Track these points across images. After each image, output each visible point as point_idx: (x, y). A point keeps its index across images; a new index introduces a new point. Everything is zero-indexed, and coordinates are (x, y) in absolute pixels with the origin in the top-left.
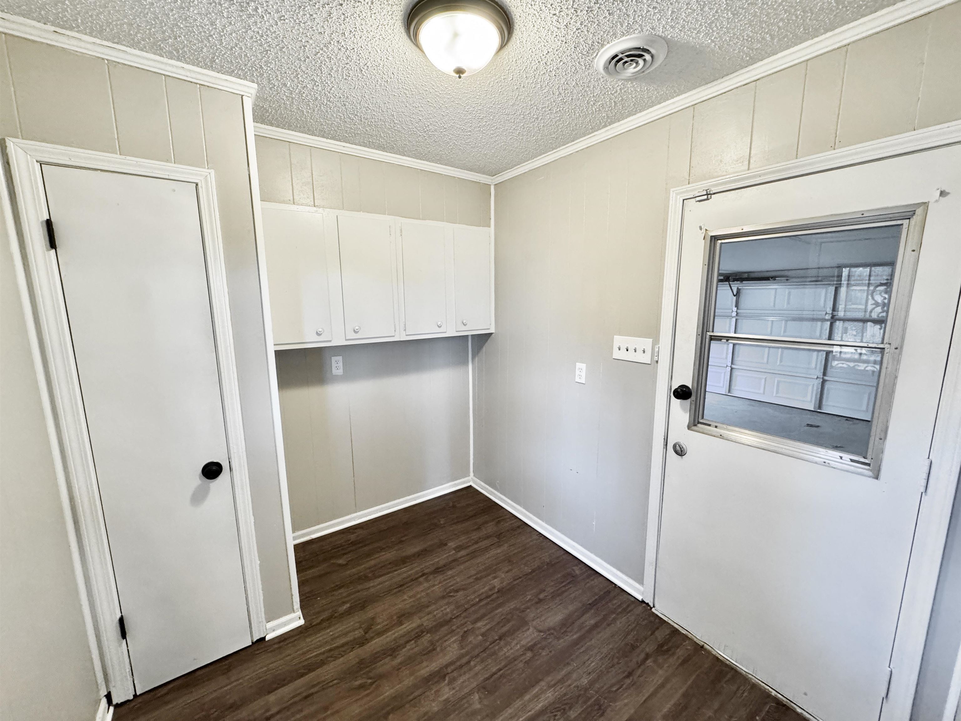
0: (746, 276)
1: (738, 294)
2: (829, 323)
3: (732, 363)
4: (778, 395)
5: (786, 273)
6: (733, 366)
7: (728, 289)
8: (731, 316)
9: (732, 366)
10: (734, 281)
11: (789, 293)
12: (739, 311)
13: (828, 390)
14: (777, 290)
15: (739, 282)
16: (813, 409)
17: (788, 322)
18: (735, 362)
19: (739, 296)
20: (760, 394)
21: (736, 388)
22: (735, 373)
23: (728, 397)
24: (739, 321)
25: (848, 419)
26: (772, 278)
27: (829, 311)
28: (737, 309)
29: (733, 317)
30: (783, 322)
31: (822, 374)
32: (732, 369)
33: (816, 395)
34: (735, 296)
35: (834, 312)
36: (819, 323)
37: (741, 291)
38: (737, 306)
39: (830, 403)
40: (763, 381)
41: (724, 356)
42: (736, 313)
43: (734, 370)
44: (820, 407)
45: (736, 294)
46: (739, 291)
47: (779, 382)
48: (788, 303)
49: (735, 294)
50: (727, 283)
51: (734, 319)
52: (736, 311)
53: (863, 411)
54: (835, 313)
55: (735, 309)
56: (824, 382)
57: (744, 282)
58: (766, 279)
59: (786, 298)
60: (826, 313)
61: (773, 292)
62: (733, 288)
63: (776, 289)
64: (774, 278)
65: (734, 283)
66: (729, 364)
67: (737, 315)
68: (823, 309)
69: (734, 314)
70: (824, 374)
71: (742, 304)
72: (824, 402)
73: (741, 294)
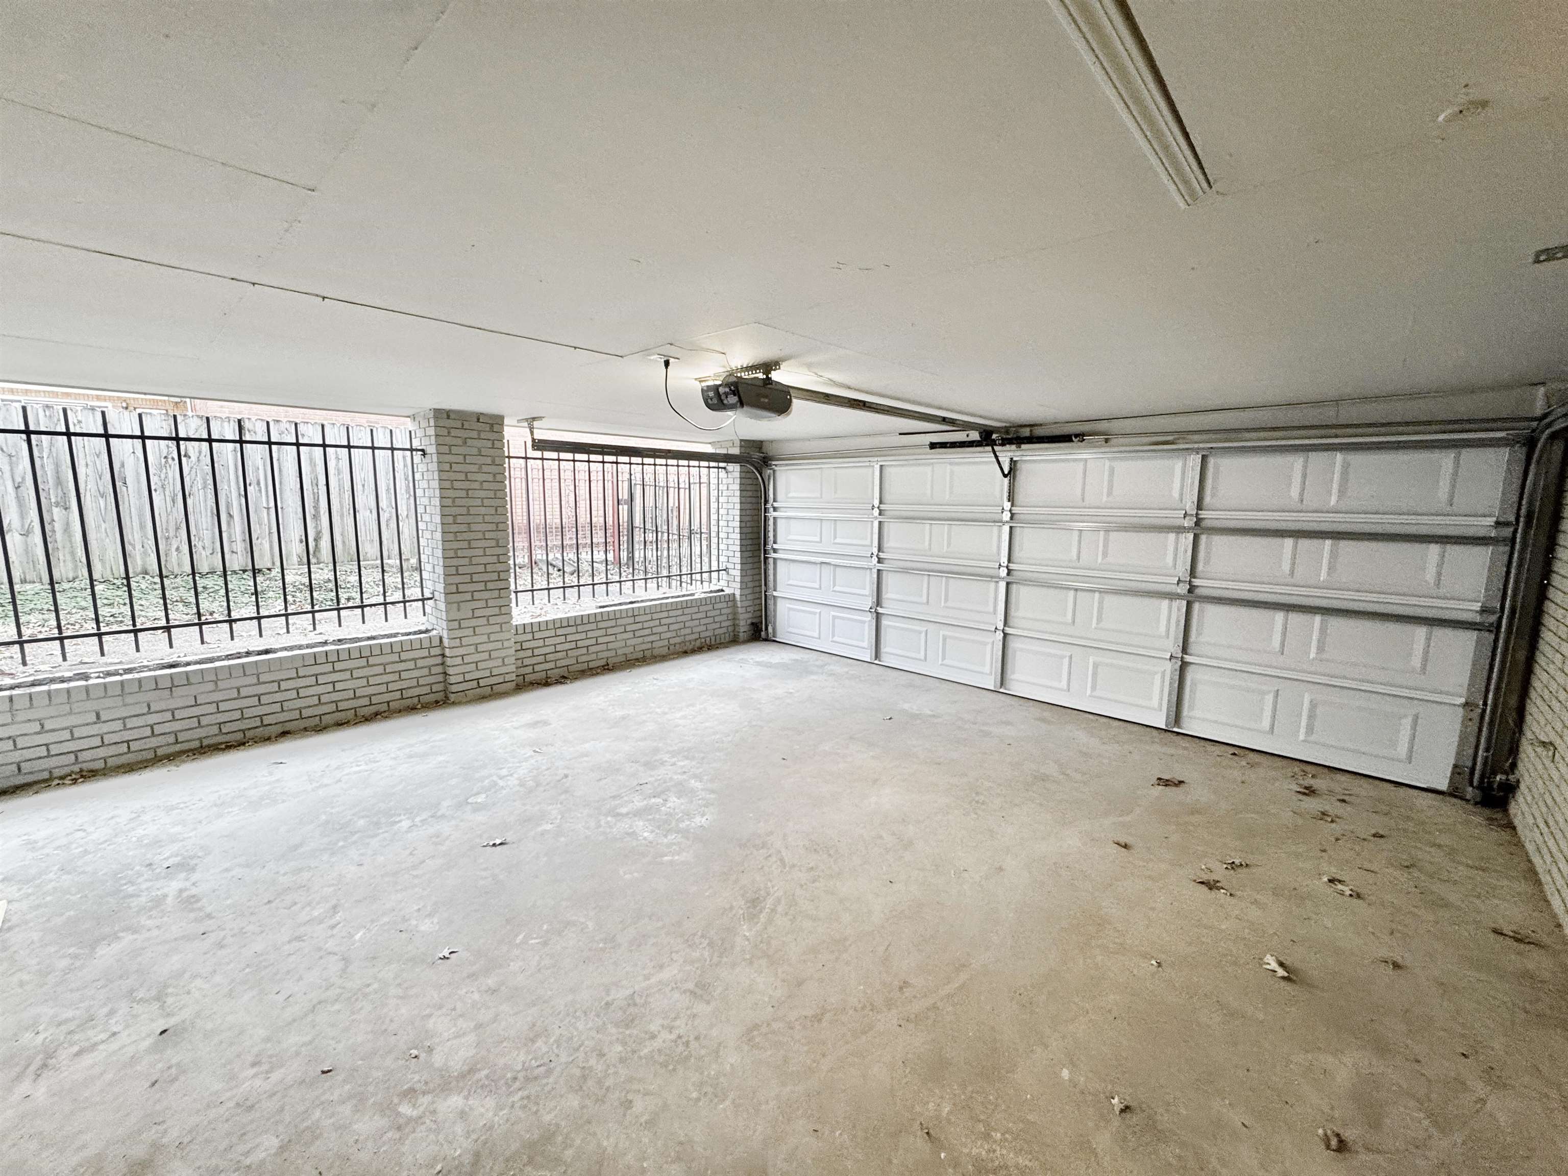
0: (1026, 432)
1: (1011, 473)
2: (1191, 536)
3: (1006, 623)
4: (1094, 694)
5: (1103, 426)
6: (1008, 630)
7: (991, 462)
8: (1001, 522)
9: (1006, 628)
10: (1003, 445)
11: (1112, 471)
12: (1016, 510)
13: (1194, 684)
14: (1088, 463)
15: (1014, 447)
16: (1164, 727)
17: (1111, 533)
18: (1011, 622)
19: (1014, 474)
20: (1062, 690)
21: (1013, 677)
22: (1013, 644)
23: (1000, 695)
24: (1017, 532)
25: (1239, 751)
26: (1076, 436)
27: (1191, 508)
28: (1012, 505)
29: (1004, 523)
30: (1102, 533)
31: (1179, 650)
32: (1005, 635)
33: (1170, 694)
34: (1005, 476)
35: (1200, 512)
36: (1172, 536)
37: (1018, 465)
38: (1011, 498)
39: (1197, 713)
40: (1066, 661)
41: (991, 609)
42: (1009, 515)
43: (1009, 638)
44: (1177, 720)
45: (1010, 472)
46: (1013, 463)
47: (1096, 666)
48: (1110, 493)
49: (1006, 472)
50: (989, 448)
51: (1006, 529)
52: (1010, 511)
53: (1264, 732)
54: (1203, 514)
55: (1007, 505)
56: (1184, 665)
57: (1023, 446)
58: (1065, 438)
59: (1106, 477)
60: (1185, 515)
61: (1081, 465)
62: (1000, 459)
63: (1086, 460)
64: (1081, 436)
65: (1004, 448)
66: (1001, 626)
67: (1012, 518)
68: (1181, 506)
69: (1006, 516)
70: (1185, 650)
71: (1020, 497)
72: (1185, 712)
73: (1018, 473)
